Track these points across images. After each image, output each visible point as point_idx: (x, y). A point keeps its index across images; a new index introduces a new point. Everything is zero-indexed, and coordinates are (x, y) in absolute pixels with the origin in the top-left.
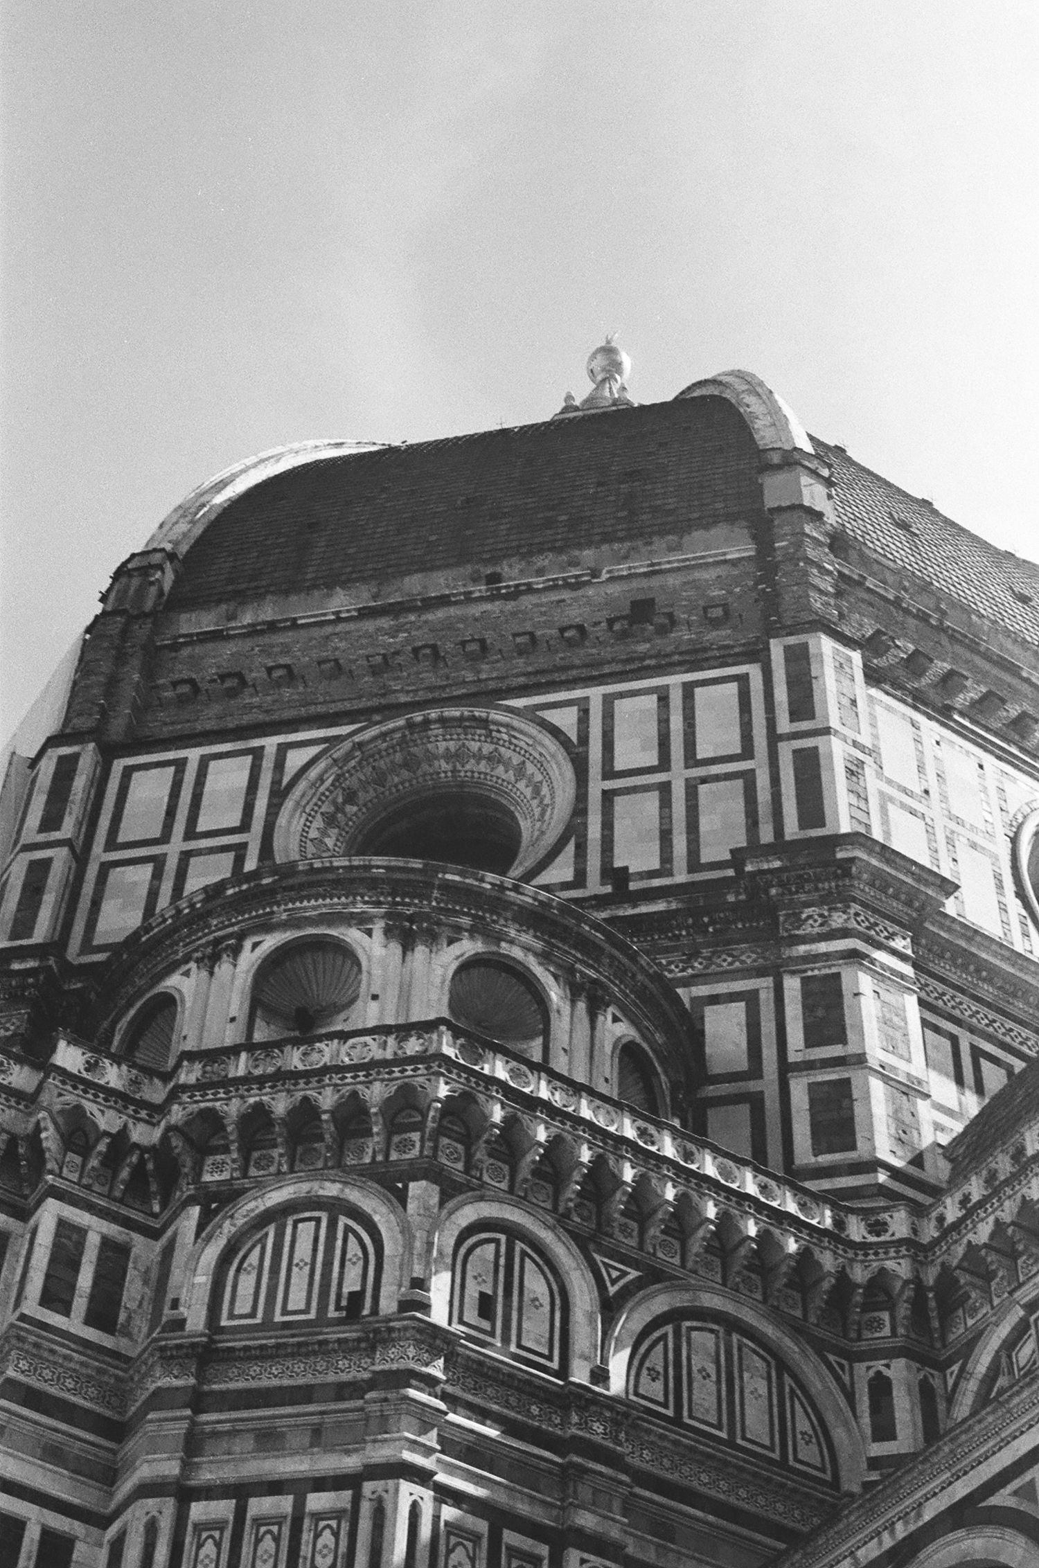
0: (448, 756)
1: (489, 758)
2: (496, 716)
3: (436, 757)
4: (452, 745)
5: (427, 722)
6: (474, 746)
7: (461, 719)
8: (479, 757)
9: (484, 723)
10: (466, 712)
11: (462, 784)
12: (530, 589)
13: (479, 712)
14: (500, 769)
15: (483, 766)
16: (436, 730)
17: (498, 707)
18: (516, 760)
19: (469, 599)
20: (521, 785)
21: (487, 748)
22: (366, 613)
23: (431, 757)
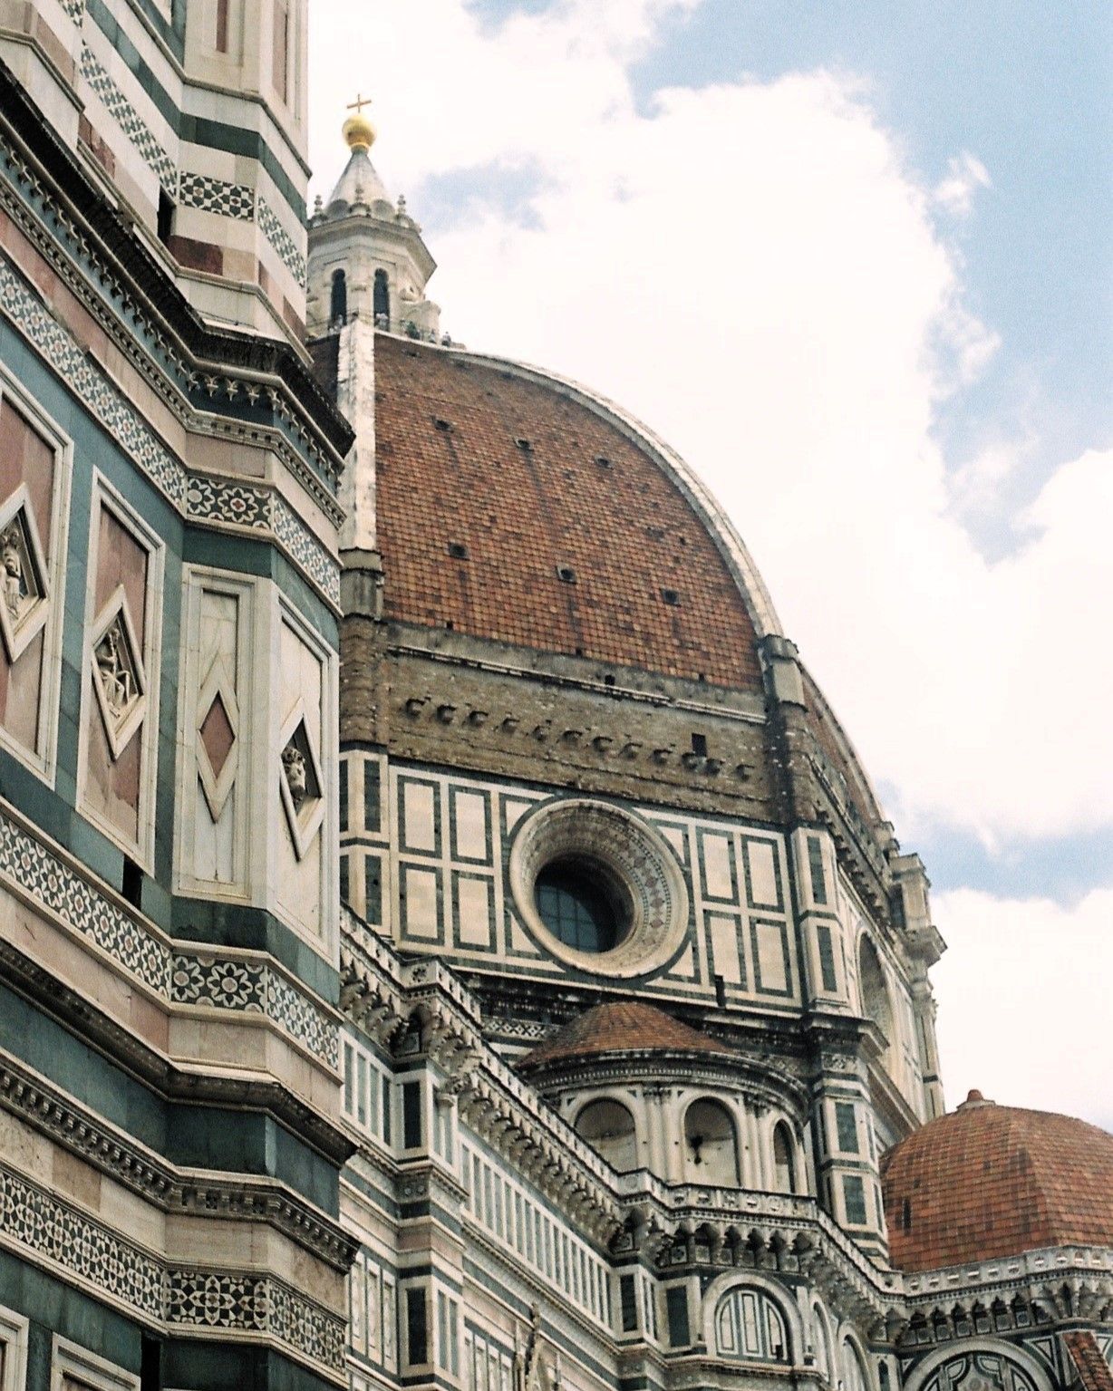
0: (594, 832)
1: (620, 844)
2: (634, 819)
3: (587, 830)
4: (600, 827)
5: (590, 808)
6: (613, 833)
7: (611, 813)
8: (613, 840)
9: (625, 821)
10: (617, 809)
11: (595, 852)
12: (630, 698)
13: (624, 813)
14: (625, 854)
15: (614, 846)
16: (594, 815)
17: (635, 813)
18: (639, 853)
19: (592, 691)
20: (639, 872)
21: (621, 837)
22: (527, 677)
23: (585, 829)
